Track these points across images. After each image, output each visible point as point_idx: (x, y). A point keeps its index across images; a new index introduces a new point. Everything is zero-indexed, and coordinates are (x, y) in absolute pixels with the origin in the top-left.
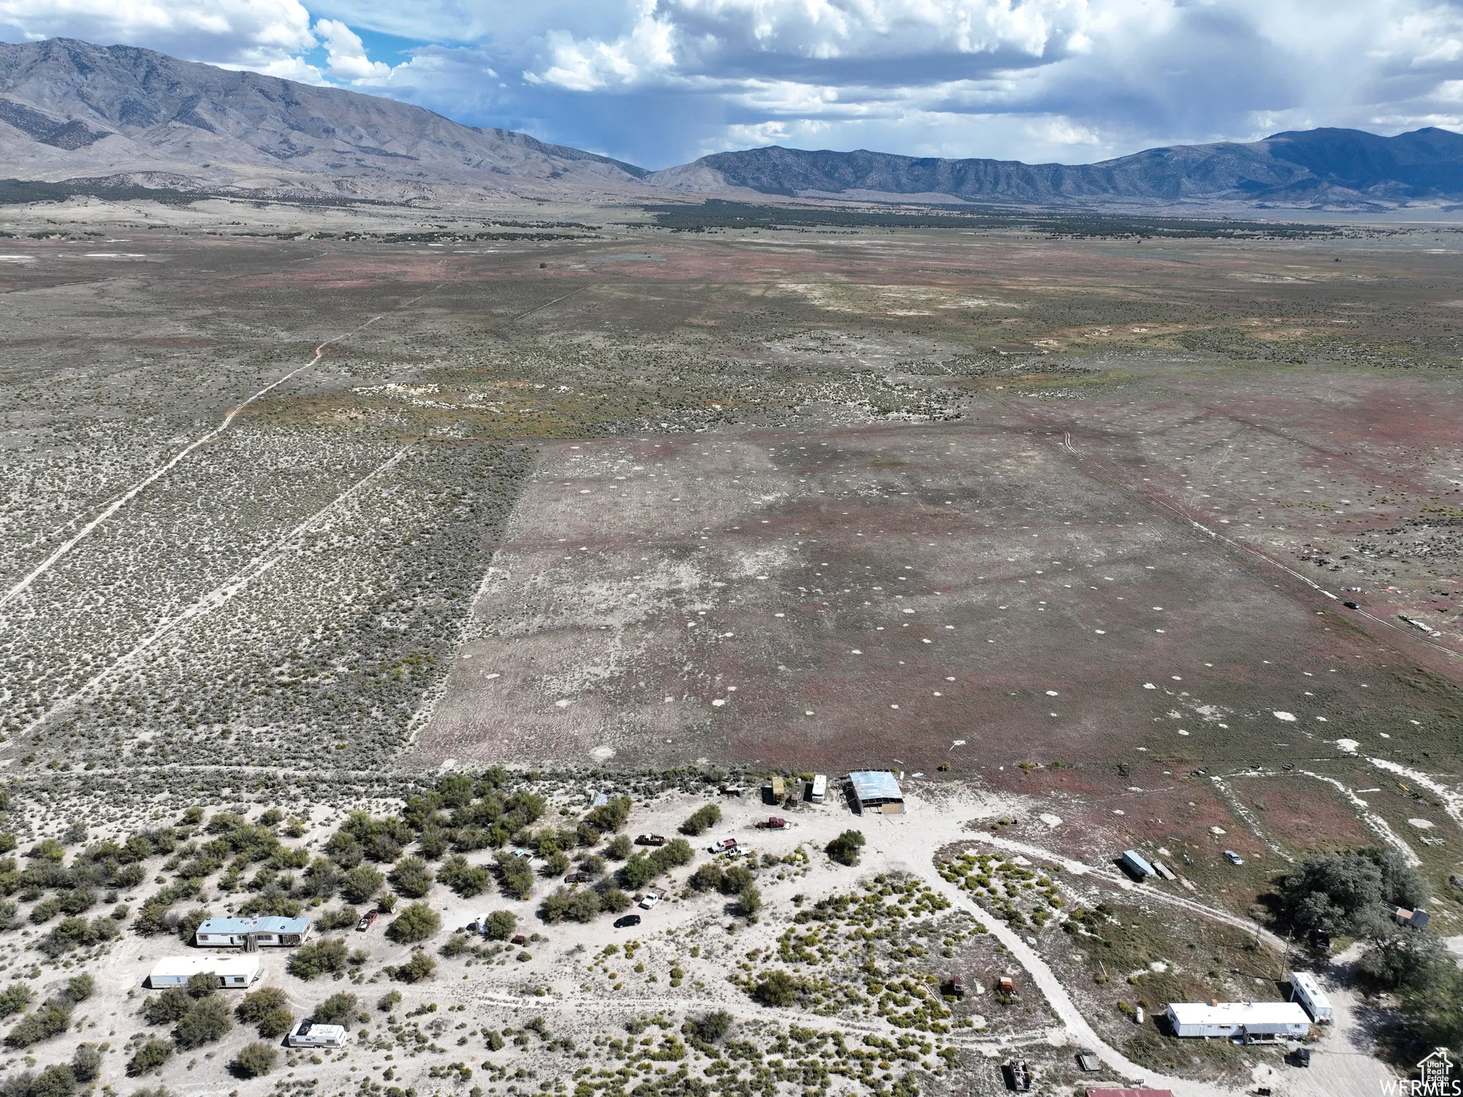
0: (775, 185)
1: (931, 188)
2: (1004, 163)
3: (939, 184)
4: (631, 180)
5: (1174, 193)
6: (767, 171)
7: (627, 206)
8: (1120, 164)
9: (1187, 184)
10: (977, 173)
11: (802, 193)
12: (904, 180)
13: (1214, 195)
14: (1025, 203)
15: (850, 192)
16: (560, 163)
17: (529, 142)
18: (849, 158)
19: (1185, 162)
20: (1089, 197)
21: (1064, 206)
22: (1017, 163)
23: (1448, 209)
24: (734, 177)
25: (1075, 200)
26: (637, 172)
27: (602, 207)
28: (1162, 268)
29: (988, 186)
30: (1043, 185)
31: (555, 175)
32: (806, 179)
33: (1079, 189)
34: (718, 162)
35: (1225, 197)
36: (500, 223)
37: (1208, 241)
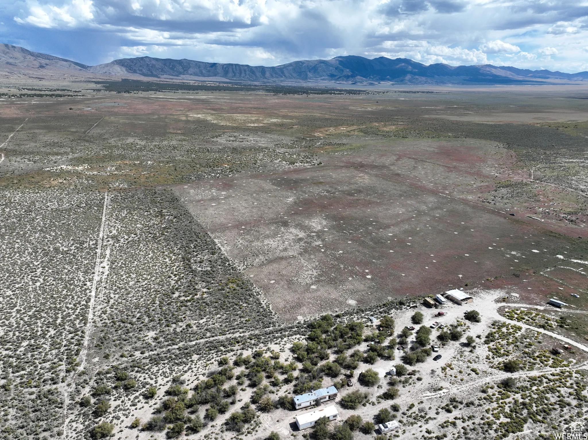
0: (149, 73)
1: (215, 75)
2: (242, 65)
3: (218, 73)
4: (80, 70)
5: (306, 78)
6: (145, 67)
7: (86, 82)
8: (285, 66)
9: (310, 75)
10: (232, 69)
11: (162, 76)
12: (204, 71)
13: (319, 79)
14: (253, 81)
15: (182, 76)
16: (43, 61)
17: (23, 50)
18: (180, 62)
19: (308, 66)
20: (276, 79)
21: (269, 82)
22: (248, 66)
23: (393, 84)
24: (130, 69)
25: (271, 80)
26: (83, 66)
27: (73, 82)
28: (325, 106)
29: (238, 75)
30: (258, 74)
31: (42, 67)
32: (162, 70)
33: (272, 76)
34: (121, 63)
35: (323, 80)
36: (27, 89)
37: (329, 95)
